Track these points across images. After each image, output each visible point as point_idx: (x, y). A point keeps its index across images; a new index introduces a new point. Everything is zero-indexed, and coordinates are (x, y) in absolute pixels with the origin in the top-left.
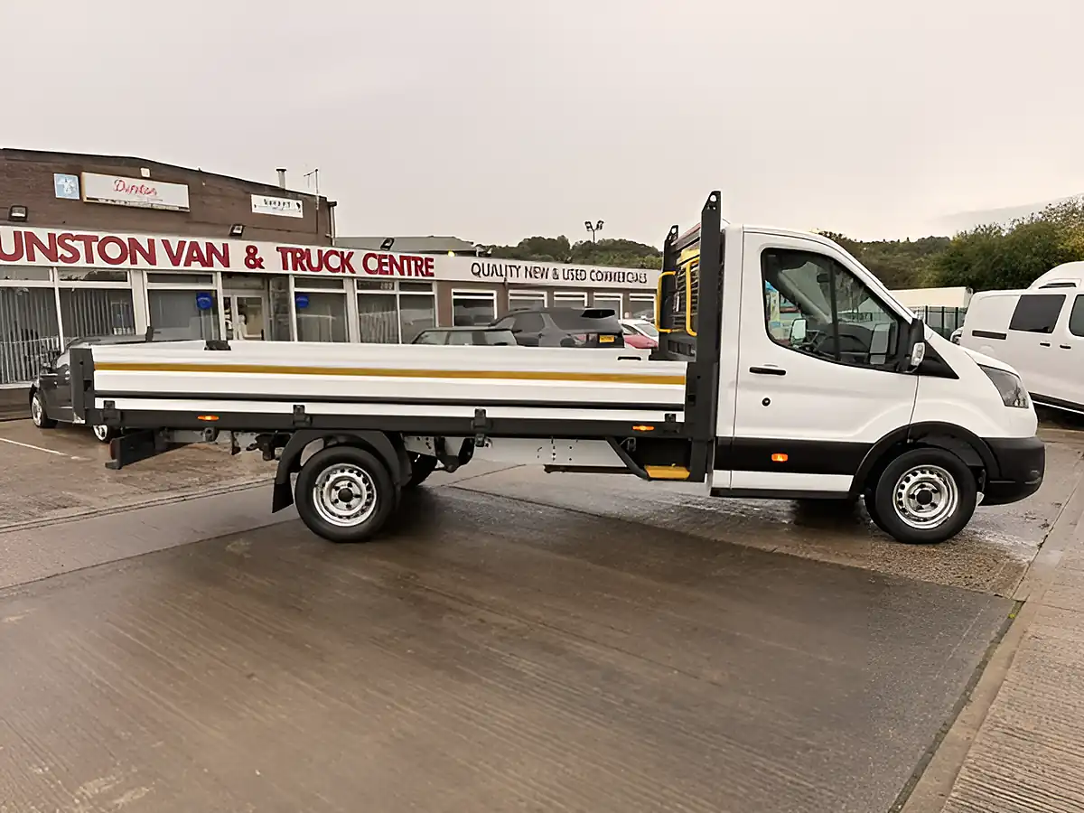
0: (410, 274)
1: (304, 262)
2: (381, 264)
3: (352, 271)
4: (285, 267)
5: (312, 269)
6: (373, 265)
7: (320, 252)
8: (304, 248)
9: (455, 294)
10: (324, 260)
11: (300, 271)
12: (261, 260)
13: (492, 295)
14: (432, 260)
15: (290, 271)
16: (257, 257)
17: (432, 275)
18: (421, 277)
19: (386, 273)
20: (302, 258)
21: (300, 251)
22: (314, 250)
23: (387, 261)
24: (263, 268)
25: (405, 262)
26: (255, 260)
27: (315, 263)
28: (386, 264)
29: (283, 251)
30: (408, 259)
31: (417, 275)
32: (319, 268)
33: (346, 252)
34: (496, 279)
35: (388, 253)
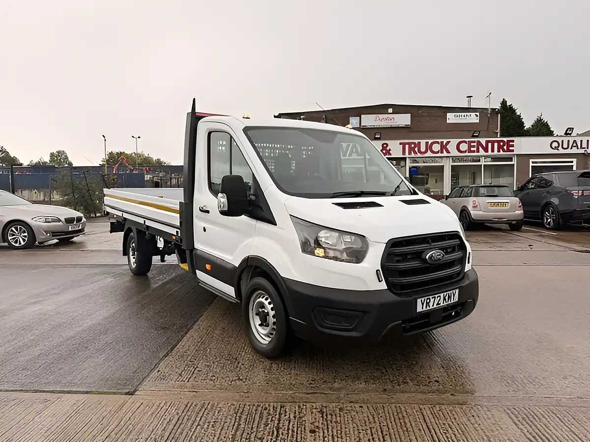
0: (493, 151)
1: (416, 149)
2: (470, 146)
3: (448, 152)
4: (404, 153)
5: (421, 152)
6: (464, 147)
7: (427, 143)
8: (416, 141)
9: (533, 163)
10: (429, 147)
11: (413, 155)
12: (390, 150)
13: (572, 162)
14: (513, 141)
15: (407, 155)
16: (388, 148)
17: (513, 151)
18: (502, 152)
19: (474, 152)
20: (415, 147)
21: (414, 143)
22: (423, 143)
23: (475, 144)
24: (391, 155)
25: (490, 144)
26: (386, 150)
27: (423, 149)
28: (474, 146)
29: (404, 145)
30: (493, 142)
31: (499, 151)
32: (426, 152)
33: (445, 141)
34: (575, 151)
35: (476, 140)
